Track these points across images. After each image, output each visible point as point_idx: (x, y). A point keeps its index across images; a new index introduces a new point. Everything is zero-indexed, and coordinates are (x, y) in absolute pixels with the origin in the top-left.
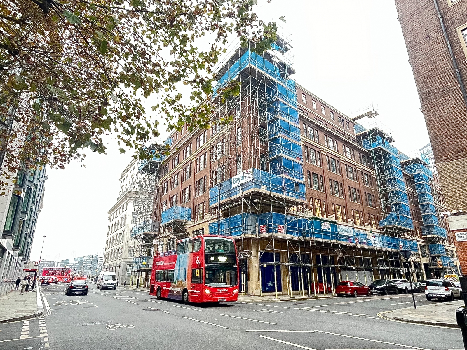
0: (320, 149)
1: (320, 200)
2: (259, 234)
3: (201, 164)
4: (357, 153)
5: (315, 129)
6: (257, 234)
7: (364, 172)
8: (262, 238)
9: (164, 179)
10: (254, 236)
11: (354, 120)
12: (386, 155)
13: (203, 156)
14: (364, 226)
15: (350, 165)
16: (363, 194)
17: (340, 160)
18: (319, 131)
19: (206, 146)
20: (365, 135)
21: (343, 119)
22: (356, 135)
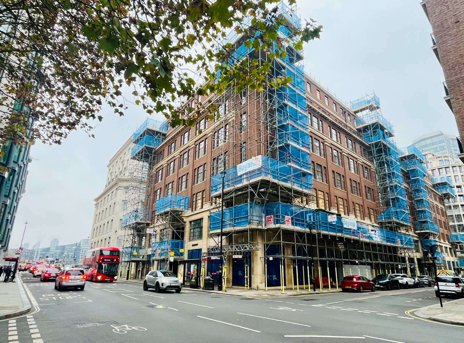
0: (324, 139)
1: (324, 192)
2: (265, 225)
3: (201, 150)
4: (358, 146)
5: (319, 119)
6: (264, 225)
7: (364, 165)
8: (268, 230)
9: (159, 165)
10: (260, 227)
11: (356, 112)
12: (386, 149)
13: (203, 143)
14: (364, 220)
15: (352, 158)
16: (363, 188)
17: (343, 152)
18: (323, 122)
19: (207, 132)
20: (366, 128)
21: (345, 112)
22: (357, 128)
